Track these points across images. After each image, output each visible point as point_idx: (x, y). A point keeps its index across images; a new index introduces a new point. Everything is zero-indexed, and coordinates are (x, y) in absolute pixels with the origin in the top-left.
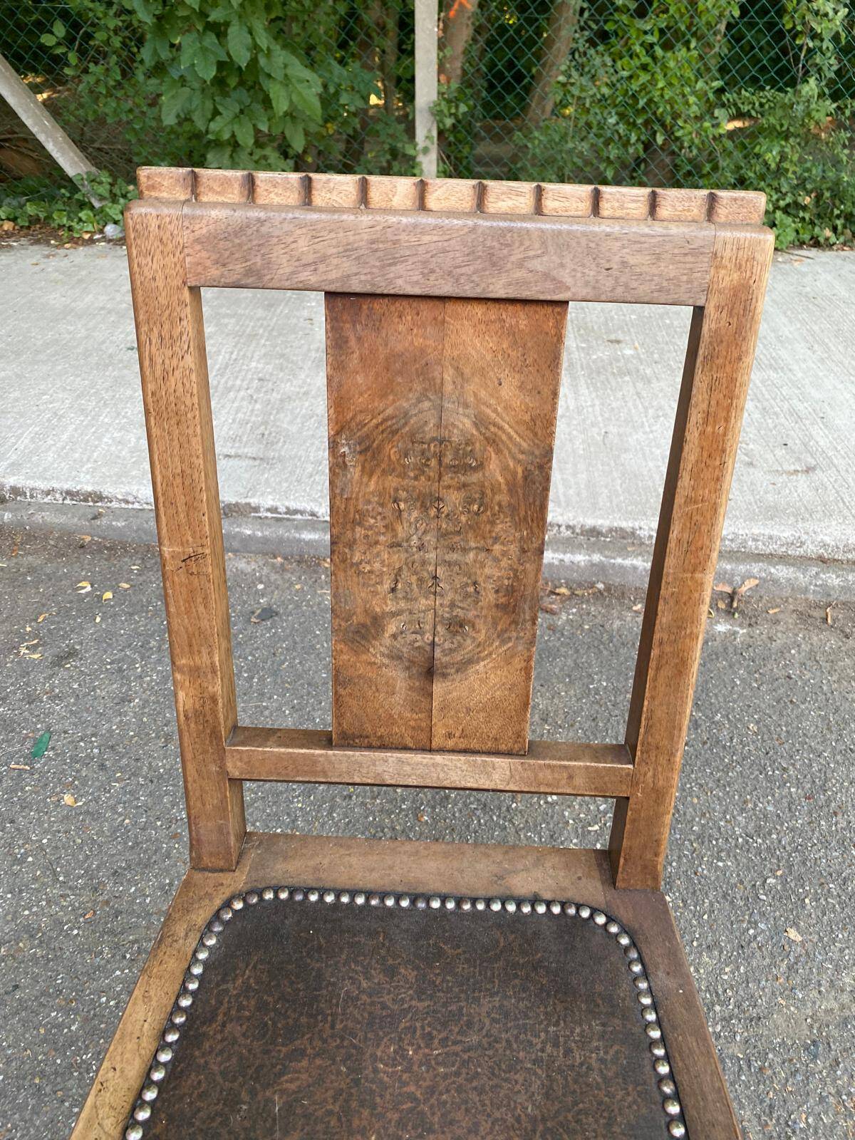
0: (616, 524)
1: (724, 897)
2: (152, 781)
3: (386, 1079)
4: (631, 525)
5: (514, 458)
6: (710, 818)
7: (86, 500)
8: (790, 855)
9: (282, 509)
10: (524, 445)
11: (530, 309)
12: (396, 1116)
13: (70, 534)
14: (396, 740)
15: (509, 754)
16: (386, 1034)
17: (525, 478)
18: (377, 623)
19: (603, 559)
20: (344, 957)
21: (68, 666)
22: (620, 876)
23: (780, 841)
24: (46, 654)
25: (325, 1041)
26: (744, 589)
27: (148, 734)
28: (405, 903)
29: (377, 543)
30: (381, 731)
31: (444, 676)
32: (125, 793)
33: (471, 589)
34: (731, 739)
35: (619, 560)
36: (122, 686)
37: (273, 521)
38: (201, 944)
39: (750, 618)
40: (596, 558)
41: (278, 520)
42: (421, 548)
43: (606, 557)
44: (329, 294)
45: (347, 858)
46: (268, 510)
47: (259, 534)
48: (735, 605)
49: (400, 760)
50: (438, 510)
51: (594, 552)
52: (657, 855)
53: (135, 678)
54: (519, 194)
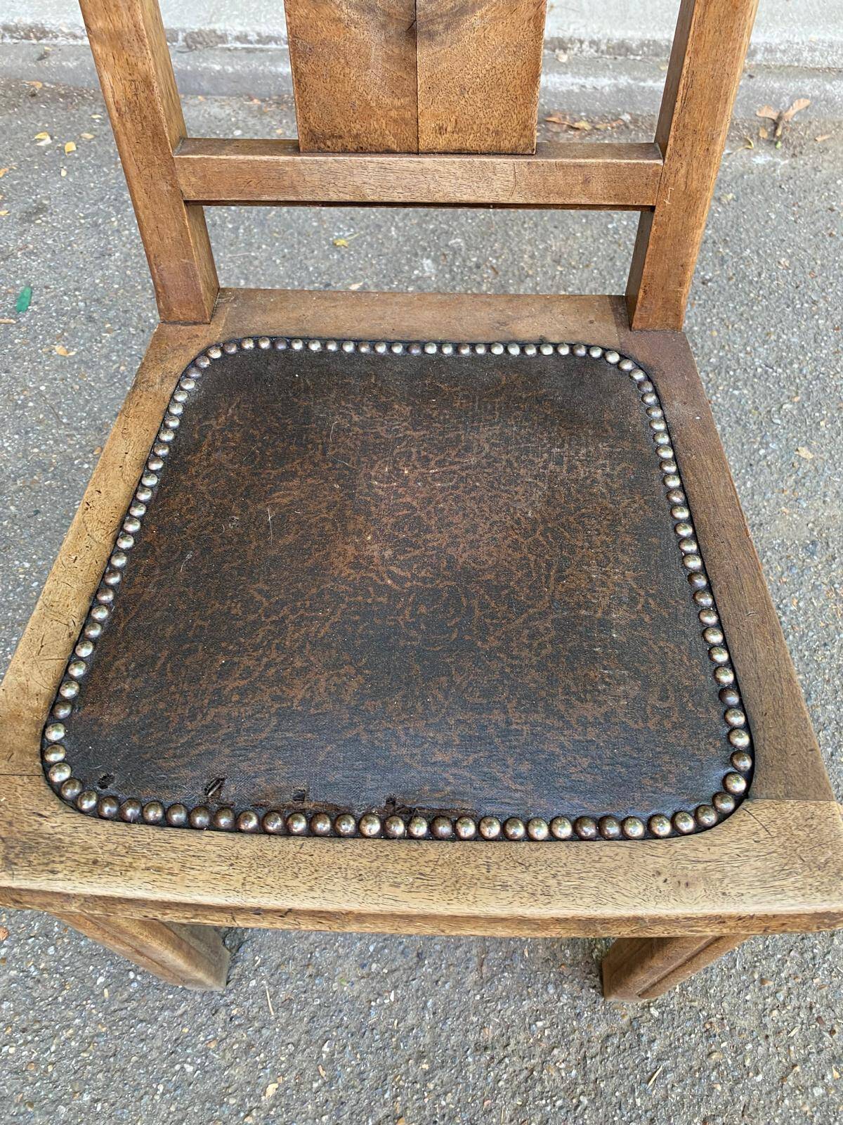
0: (648, 36)
1: (737, 422)
2: (143, 331)
3: (381, 492)
6: (730, 351)
7: (27, 37)
8: (810, 383)
9: (253, 37)
12: (392, 520)
13: (17, 80)
15: (513, 153)
16: (379, 459)
19: (631, 82)
20: (333, 396)
21: (39, 221)
22: (637, 315)
23: (801, 370)
24: (13, 211)
25: (315, 465)
26: (792, 112)
27: (133, 287)
28: (398, 350)
32: (117, 343)
34: (760, 274)
36: (100, 239)
37: (244, 53)
38: (179, 387)
39: (795, 147)
40: (624, 81)
41: (248, 51)
43: (635, 79)
45: (333, 310)
46: (237, 38)
47: (230, 69)
48: (779, 132)
49: (381, 167)
51: (621, 73)
52: (681, 284)
53: (113, 232)
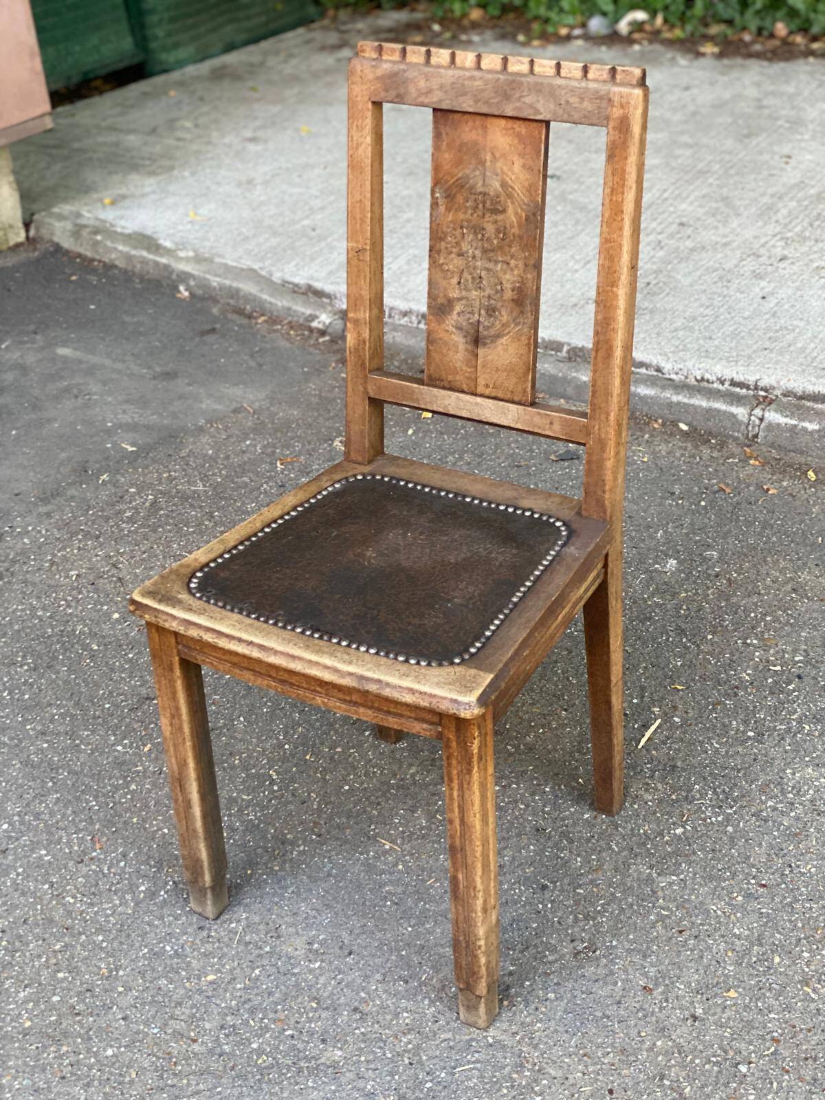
3: (391, 538)
5: (522, 209)
10: (526, 200)
11: (527, 123)
14: (458, 384)
15: (519, 403)
17: (526, 220)
18: (450, 303)
29: (451, 252)
30: (450, 378)
31: (485, 344)
33: (499, 287)
42: (474, 257)
44: (435, 110)
45: (432, 474)
49: (458, 398)
50: (483, 235)
52: (604, 492)
54: (522, 63)
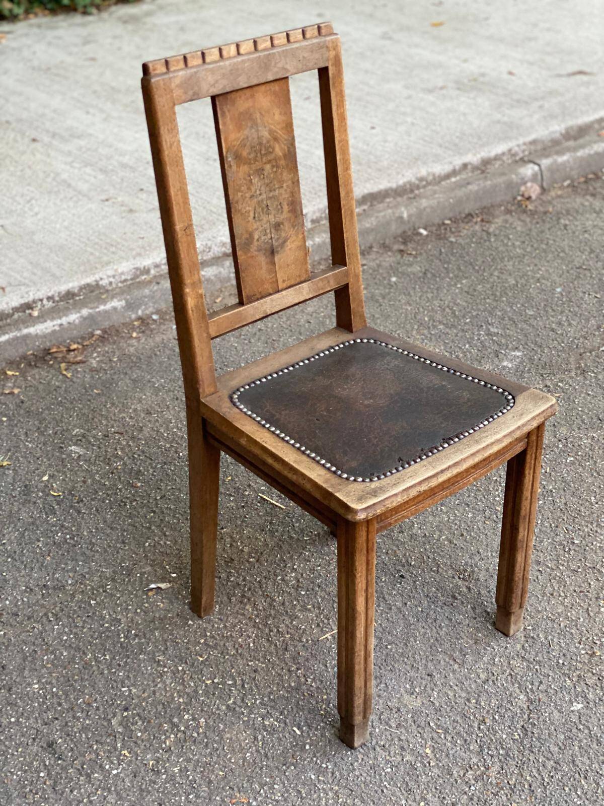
0: (81, 283)
4: (94, 279)
5: (283, 144)
10: (285, 137)
14: (266, 292)
15: (306, 281)
17: (288, 151)
18: (251, 236)
19: (90, 311)
28: (291, 369)
29: (246, 197)
30: (260, 290)
31: (277, 252)
33: (279, 207)
35: (102, 308)
40: (85, 312)
42: (260, 194)
44: (212, 97)
45: (253, 370)
49: (270, 300)
50: (264, 175)
